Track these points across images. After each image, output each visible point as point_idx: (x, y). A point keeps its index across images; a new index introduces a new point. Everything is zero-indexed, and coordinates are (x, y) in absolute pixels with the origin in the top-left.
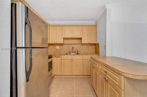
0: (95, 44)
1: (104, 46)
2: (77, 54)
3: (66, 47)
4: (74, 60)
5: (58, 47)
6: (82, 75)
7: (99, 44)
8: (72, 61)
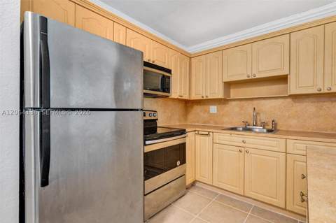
2: (270, 131)
3: (237, 109)
4: (251, 150)
5: (213, 109)
6: (283, 209)
8: (243, 150)
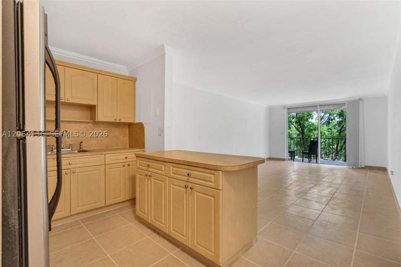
0: (130, 125)
1: (159, 129)
2: (80, 151)
4: (77, 170)
6: (102, 207)
7: (145, 125)
8: (69, 173)
